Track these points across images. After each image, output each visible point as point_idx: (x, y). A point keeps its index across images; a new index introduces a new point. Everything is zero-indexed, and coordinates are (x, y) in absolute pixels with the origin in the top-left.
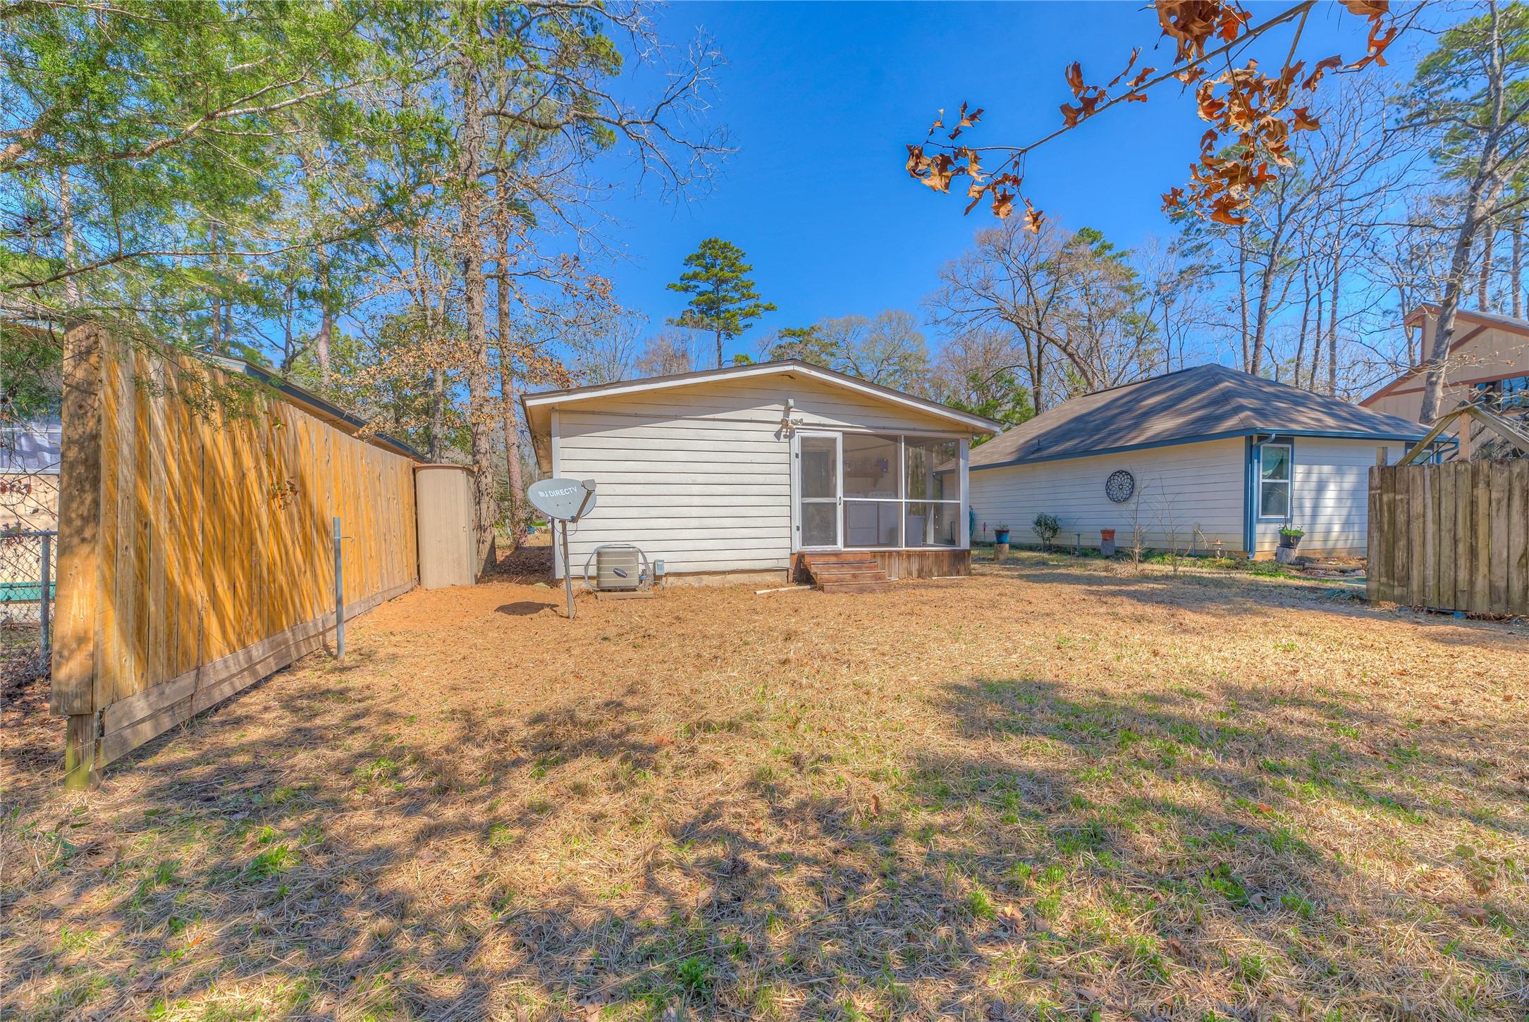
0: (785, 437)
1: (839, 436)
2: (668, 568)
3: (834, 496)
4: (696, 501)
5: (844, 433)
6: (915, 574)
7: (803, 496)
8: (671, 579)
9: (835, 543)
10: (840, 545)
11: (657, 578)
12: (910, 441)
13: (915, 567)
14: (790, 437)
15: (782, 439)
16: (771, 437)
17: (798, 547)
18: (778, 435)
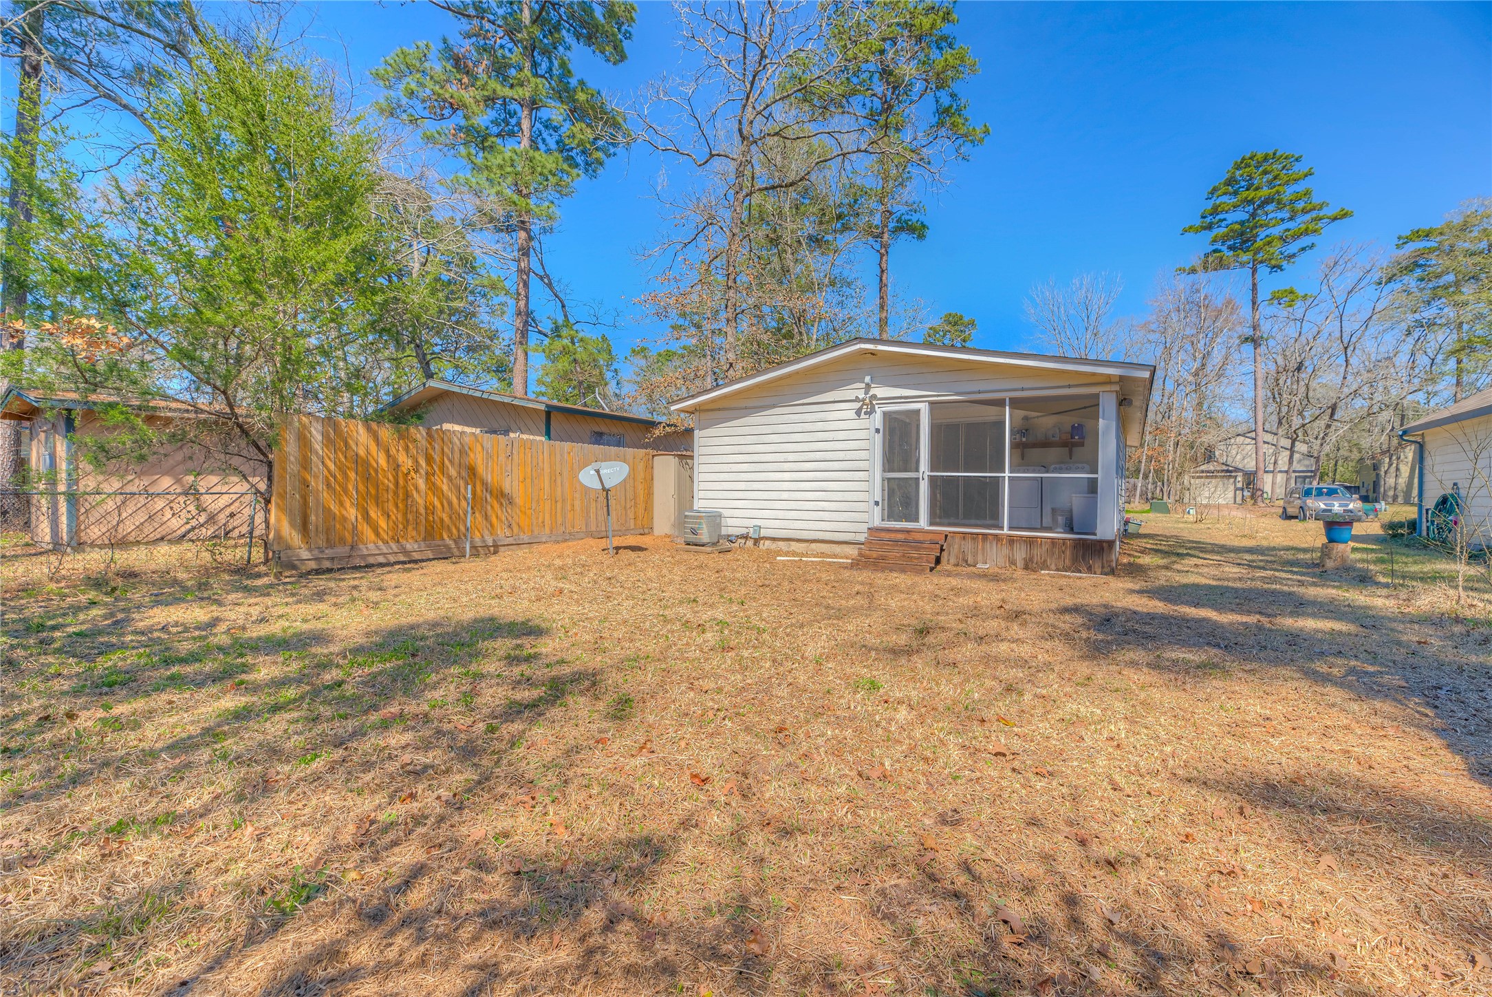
0: (866, 413)
1: (924, 408)
2: (763, 533)
3: (917, 470)
4: (787, 476)
5: (931, 403)
6: (1020, 564)
7: (884, 471)
8: (767, 543)
9: (916, 520)
10: (923, 522)
11: (756, 541)
12: (1015, 403)
13: (1020, 554)
14: (871, 412)
15: (863, 416)
16: (852, 414)
17: (877, 522)
18: (858, 412)
